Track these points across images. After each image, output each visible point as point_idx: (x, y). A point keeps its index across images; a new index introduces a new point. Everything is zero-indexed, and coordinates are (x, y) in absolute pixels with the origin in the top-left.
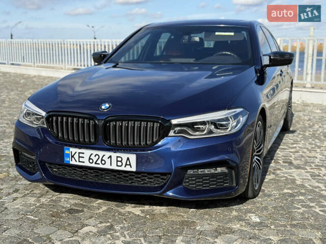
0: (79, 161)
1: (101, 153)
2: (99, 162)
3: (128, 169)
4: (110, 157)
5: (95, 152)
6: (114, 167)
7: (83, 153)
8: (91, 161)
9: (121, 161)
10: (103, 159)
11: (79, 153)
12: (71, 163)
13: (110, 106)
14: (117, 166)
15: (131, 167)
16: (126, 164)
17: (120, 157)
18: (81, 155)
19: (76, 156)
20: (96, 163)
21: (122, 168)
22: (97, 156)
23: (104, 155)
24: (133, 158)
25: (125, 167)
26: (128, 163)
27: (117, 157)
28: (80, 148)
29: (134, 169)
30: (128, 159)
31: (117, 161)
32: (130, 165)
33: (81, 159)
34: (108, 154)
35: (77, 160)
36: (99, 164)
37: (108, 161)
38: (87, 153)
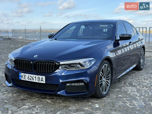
0: (24, 79)
1: (32, 75)
2: (31, 79)
3: (42, 82)
4: (35, 77)
5: (30, 75)
6: (37, 81)
7: (26, 75)
8: (29, 79)
9: (39, 79)
10: (33, 78)
11: (24, 75)
12: (22, 79)
13: (37, 56)
14: (38, 81)
15: (43, 81)
16: (41, 80)
17: (39, 77)
18: (25, 76)
19: (23, 77)
20: (30, 80)
21: (40, 82)
22: (31, 77)
23: (33, 76)
24: (44, 78)
25: (41, 81)
26: (42, 80)
27: (38, 77)
28: (25, 73)
29: (44, 82)
30: (42, 78)
31: (38, 79)
32: (43, 80)
33: (25, 78)
34: (35, 76)
35: (24, 78)
36: (31, 80)
37: (35, 79)
38: (27, 75)
